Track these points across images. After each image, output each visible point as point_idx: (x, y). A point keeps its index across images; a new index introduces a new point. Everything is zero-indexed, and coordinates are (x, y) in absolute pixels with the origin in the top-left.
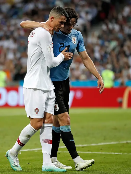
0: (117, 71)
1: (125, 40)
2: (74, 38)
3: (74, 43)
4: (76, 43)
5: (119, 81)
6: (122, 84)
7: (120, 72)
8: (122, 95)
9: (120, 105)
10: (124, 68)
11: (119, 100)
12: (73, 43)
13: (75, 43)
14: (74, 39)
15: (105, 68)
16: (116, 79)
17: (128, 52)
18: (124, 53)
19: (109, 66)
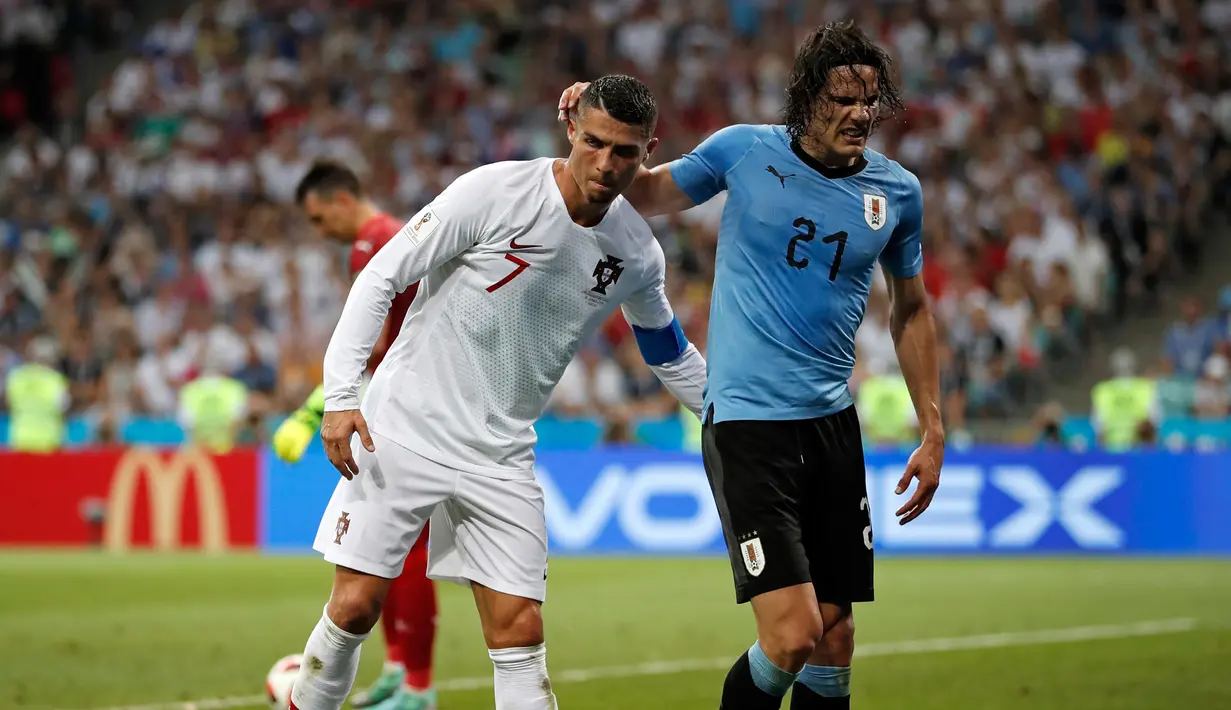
0: (82, 371)
1: (117, 226)
2: (876, 198)
3: (874, 222)
4: (882, 224)
5: (92, 420)
6: (105, 433)
7: (97, 374)
8: (101, 487)
9: (93, 533)
10: (114, 356)
11: (90, 508)
12: (869, 222)
13: (875, 227)
14: (876, 204)
15: (25, 358)
16: (73, 409)
17: (132, 283)
18: (115, 283)
19: (45, 348)
